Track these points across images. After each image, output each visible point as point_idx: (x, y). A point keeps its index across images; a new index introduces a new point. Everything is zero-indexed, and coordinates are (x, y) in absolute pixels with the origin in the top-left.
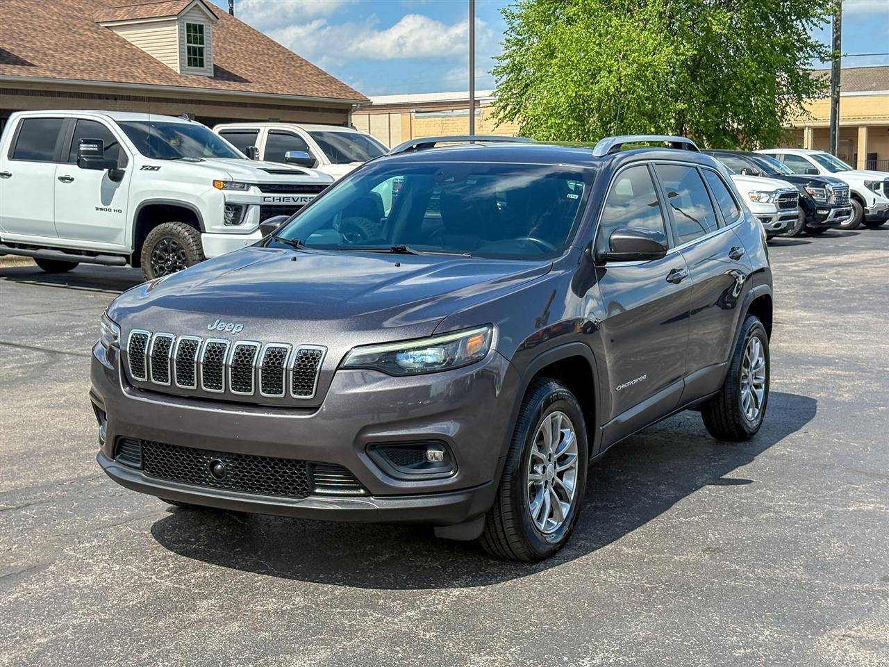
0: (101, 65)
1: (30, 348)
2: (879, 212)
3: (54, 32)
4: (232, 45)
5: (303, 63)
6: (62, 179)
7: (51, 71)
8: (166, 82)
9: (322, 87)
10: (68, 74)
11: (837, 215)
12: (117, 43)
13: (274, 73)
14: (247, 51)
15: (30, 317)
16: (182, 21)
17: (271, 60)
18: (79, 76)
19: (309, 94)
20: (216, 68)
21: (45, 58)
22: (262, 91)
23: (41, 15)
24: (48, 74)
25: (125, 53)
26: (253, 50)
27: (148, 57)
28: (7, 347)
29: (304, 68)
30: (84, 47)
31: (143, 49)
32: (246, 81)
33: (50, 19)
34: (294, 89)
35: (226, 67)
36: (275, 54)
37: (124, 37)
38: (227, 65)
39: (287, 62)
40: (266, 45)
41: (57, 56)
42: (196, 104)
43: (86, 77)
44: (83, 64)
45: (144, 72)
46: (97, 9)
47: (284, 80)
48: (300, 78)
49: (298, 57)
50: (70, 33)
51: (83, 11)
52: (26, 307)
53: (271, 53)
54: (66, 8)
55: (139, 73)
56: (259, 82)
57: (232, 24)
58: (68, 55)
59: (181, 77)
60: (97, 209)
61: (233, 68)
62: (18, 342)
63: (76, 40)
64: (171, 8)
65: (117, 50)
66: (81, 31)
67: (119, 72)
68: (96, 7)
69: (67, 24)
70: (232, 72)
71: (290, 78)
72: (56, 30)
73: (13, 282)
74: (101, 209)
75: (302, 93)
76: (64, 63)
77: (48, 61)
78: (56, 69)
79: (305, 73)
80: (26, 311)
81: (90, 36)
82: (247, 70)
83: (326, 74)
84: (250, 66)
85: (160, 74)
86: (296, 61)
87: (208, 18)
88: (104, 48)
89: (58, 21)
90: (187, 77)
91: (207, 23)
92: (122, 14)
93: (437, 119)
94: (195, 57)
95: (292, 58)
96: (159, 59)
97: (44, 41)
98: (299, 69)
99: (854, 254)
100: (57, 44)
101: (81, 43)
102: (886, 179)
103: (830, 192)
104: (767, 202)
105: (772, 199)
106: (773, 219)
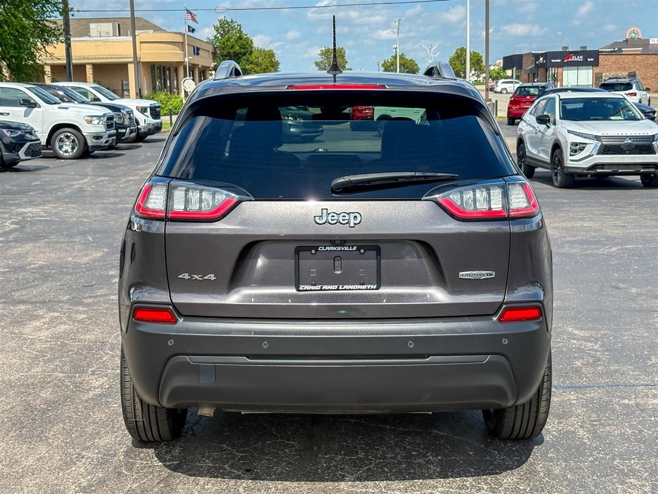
2: (146, 129)
11: (131, 132)
102: (151, 105)
103: (125, 115)
104: (98, 124)
105: (101, 122)
106: (104, 137)
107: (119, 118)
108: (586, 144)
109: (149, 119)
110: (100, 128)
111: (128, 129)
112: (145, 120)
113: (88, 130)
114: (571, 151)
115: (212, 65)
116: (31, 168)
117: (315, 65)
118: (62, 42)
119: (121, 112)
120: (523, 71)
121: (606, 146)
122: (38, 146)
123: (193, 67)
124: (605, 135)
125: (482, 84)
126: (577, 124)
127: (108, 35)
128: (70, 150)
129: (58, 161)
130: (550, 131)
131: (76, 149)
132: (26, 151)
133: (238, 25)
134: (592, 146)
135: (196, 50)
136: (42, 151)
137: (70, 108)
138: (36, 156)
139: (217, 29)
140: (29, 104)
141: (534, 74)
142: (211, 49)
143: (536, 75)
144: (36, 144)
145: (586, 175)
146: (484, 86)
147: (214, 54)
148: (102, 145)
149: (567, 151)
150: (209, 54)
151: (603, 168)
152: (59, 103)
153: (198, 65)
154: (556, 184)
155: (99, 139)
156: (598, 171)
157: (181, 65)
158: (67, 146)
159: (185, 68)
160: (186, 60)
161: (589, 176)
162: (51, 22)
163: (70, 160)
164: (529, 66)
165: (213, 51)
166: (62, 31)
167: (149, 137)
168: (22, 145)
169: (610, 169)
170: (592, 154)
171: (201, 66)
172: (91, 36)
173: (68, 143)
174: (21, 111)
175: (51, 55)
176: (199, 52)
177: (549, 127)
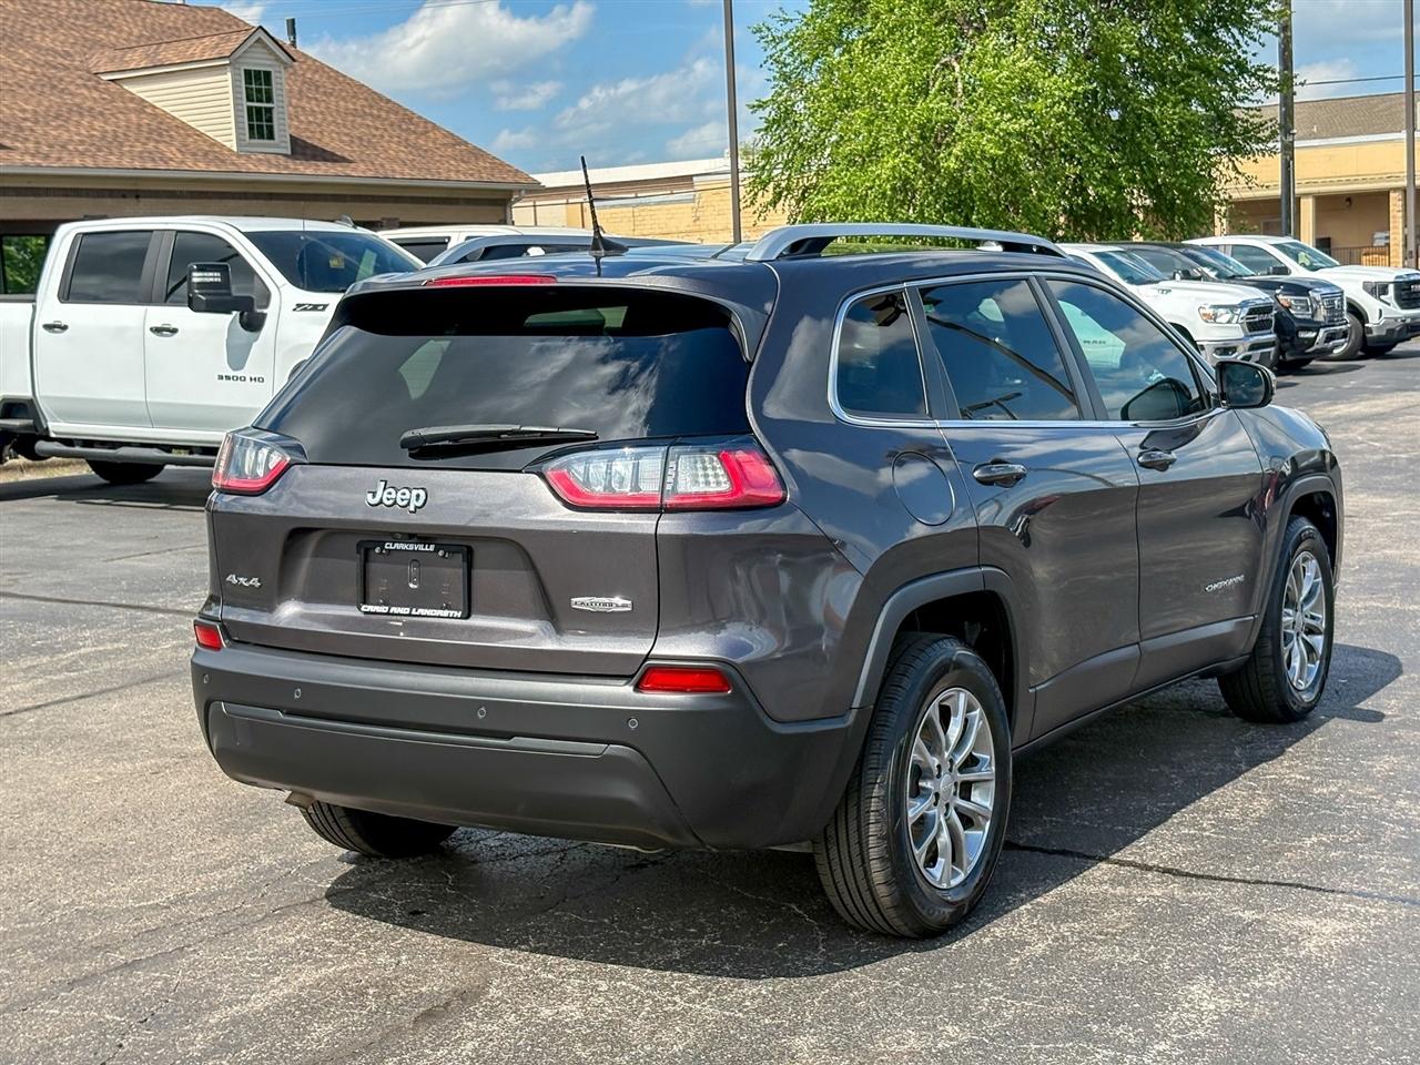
0: (110, 143)
1: (178, 612)
2: (1388, 330)
3: (31, 92)
4: (314, 102)
5: (429, 127)
6: (157, 330)
7: (33, 155)
8: (217, 166)
9: (463, 165)
10: (59, 159)
11: (1330, 338)
12: (132, 105)
13: (385, 144)
14: (338, 111)
15: (141, 560)
16: (237, 66)
17: (378, 124)
18: (77, 162)
19: (444, 176)
20: (294, 140)
21: (20, 134)
22: (369, 174)
23: (5, 65)
24: (28, 159)
25: (146, 121)
26: (347, 109)
27: (184, 126)
28: (139, 613)
29: (431, 135)
30: (81, 114)
31: (173, 114)
32: (343, 160)
33: (21, 70)
34: (420, 170)
35: (308, 138)
36: (383, 114)
37: (142, 95)
38: (309, 134)
39: (404, 127)
40: (366, 100)
41: (39, 130)
42: (265, 199)
43: (89, 162)
44: (82, 142)
45: (181, 152)
46: (93, 51)
47: (402, 155)
48: (426, 151)
49: (420, 117)
50: (55, 92)
51: (71, 56)
52: (122, 545)
53: (375, 112)
54: (43, 52)
55: (171, 152)
56: (363, 161)
57: (309, 69)
58: (56, 128)
59: (239, 156)
60: (221, 377)
61: (319, 140)
62: (151, 604)
63: (66, 104)
64: (217, 45)
65: (133, 117)
66: (72, 88)
67: (141, 152)
68: (90, 49)
69: (49, 78)
70: (319, 145)
71: (411, 153)
72: (32, 88)
73: (74, 503)
74: (228, 378)
75: (433, 175)
76: (52, 141)
77: (26, 139)
78: (41, 150)
79: (434, 143)
80: (126, 550)
81: (88, 97)
82: (342, 141)
83: (466, 144)
84: (346, 135)
85: (206, 154)
86: (417, 125)
87: (278, 59)
88: (112, 114)
89: (34, 73)
90: (249, 157)
91: (278, 69)
92: (136, 58)
93: (625, 209)
94: (259, 123)
95: (411, 119)
96: (202, 129)
97: (14, 106)
98: (423, 137)
99: (1373, 399)
100: (36, 112)
101: (75, 109)
102: (1397, 277)
103: (1317, 302)
104: (1229, 322)
105: (1236, 317)
106: (1240, 348)
107: (1302, 307)
109: (1391, 307)
110: (1233, 331)
111: (1322, 331)
112: (1381, 311)
119: (1309, 295)
137: (1172, 290)
155: (1228, 354)
167: (1400, 347)
175: (1249, 180)
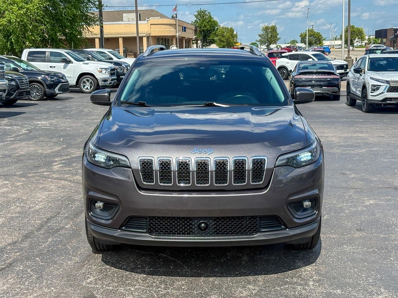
103: (124, 68)
104: (105, 73)
105: (107, 72)
106: (109, 80)
107: (120, 69)
108: (380, 86)
110: (106, 75)
113: (99, 76)
114: (372, 90)
115: (194, 38)
116: (63, 98)
117: (258, 36)
118: (98, 25)
119: (122, 66)
120: (387, 39)
121: (392, 87)
122: (66, 86)
123: (181, 39)
124: (392, 80)
125: (364, 47)
126: (377, 73)
127: (134, 20)
128: (89, 88)
129: (81, 95)
130: (362, 77)
131: (93, 87)
132: (59, 89)
133: (208, 13)
134: (384, 87)
135: (184, 29)
136: (70, 88)
137: (89, 64)
138: (66, 91)
139: (196, 16)
140: (66, 61)
141: (394, 41)
142: (193, 28)
143: (395, 42)
144: (65, 84)
145: (381, 105)
146: (347, 49)
147: (196, 31)
148: (108, 85)
149: (369, 90)
150: (192, 31)
151: (391, 101)
152: (84, 61)
153: (185, 37)
154: (364, 110)
155: (105, 82)
156: (388, 102)
157: (174, 38)
158: (88, 85)
159: (176, 39)
160: (177, 34)
161: (382, 105)
162: (91, 13)
163: (89, 94)
164: (391, 36)
165: (194, 29)
166: (98, 19)
168: (57, 85)
169: (395, 101)
170: (384, 92)
171: (187, 38)
172: (124, 21)
173: (88, 84)
174: (62, 65)
176: (186, 29)
177: (361, 75)
